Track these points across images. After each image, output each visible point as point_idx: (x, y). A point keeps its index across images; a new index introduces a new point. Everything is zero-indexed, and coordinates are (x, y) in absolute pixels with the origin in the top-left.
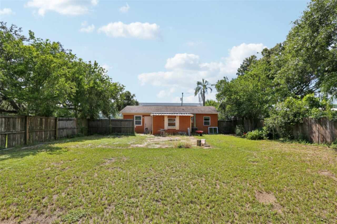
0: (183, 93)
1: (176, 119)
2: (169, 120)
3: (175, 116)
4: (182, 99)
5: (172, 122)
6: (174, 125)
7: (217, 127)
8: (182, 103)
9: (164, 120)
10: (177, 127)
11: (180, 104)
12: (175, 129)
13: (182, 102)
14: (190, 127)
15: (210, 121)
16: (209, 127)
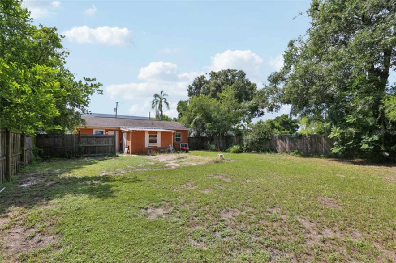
0: (117, 103)
1: (157, 135)
2: (150, 136)
3: (157, 132)
4: (116, 110)
5: (153, 138)
6: (155, 141)
7: (187, 144)
8: (116, 115)
9: (144, 136)
10: (159, 144)
11: (113, 115)
12: (157, 147)
13: (116, 113)
14: (171, 144)
15: (181, 137)
16: (180, 144)
